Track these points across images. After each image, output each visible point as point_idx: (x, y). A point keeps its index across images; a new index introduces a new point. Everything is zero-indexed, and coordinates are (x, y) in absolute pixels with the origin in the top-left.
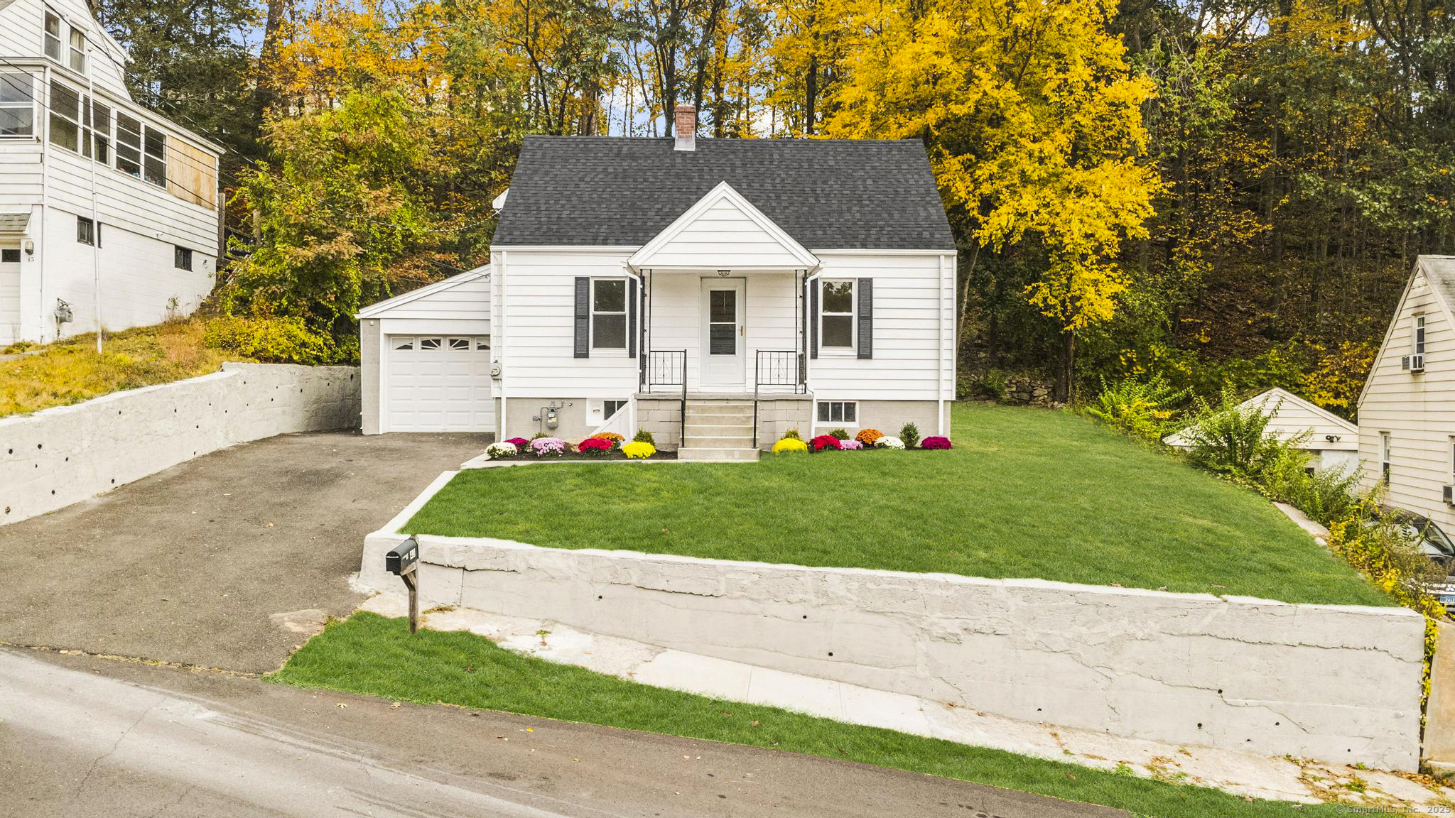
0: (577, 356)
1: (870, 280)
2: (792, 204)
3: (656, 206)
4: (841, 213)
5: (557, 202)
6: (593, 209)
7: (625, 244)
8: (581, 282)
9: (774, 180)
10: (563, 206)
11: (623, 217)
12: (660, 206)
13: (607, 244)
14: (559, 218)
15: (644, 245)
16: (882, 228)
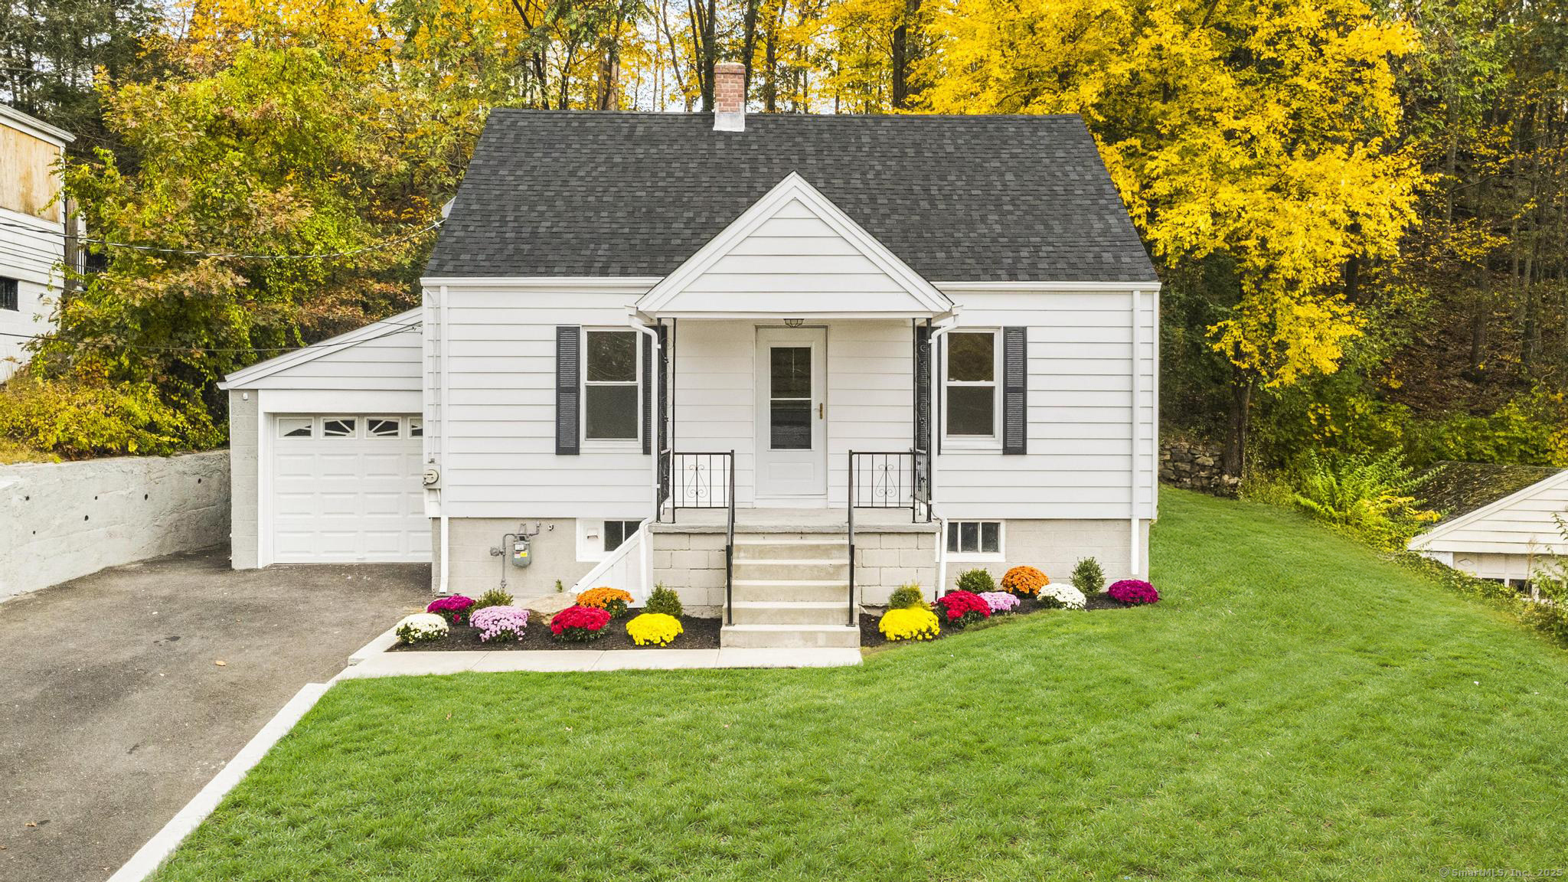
0: (561, 451)
1: (1023, 331)
2: (894, 211)
3: (686, 215)
4: (971, 225)
5: (532, 209)
6: (588, 219)
7: (635, 274)
8: (566, 335)
9: (864, 174)
10: (542, 214)
11: (634, 231)
12: (691, 215)
13: (607, 274)
14: (534, 234)
15: (666, 274)
16: (1037, 249)
